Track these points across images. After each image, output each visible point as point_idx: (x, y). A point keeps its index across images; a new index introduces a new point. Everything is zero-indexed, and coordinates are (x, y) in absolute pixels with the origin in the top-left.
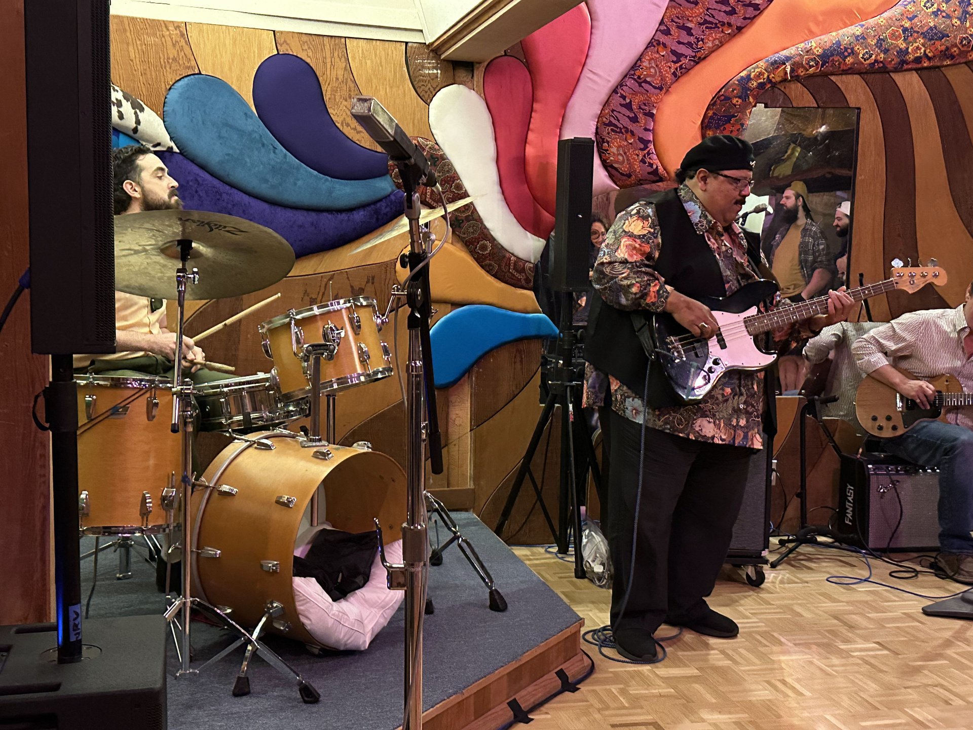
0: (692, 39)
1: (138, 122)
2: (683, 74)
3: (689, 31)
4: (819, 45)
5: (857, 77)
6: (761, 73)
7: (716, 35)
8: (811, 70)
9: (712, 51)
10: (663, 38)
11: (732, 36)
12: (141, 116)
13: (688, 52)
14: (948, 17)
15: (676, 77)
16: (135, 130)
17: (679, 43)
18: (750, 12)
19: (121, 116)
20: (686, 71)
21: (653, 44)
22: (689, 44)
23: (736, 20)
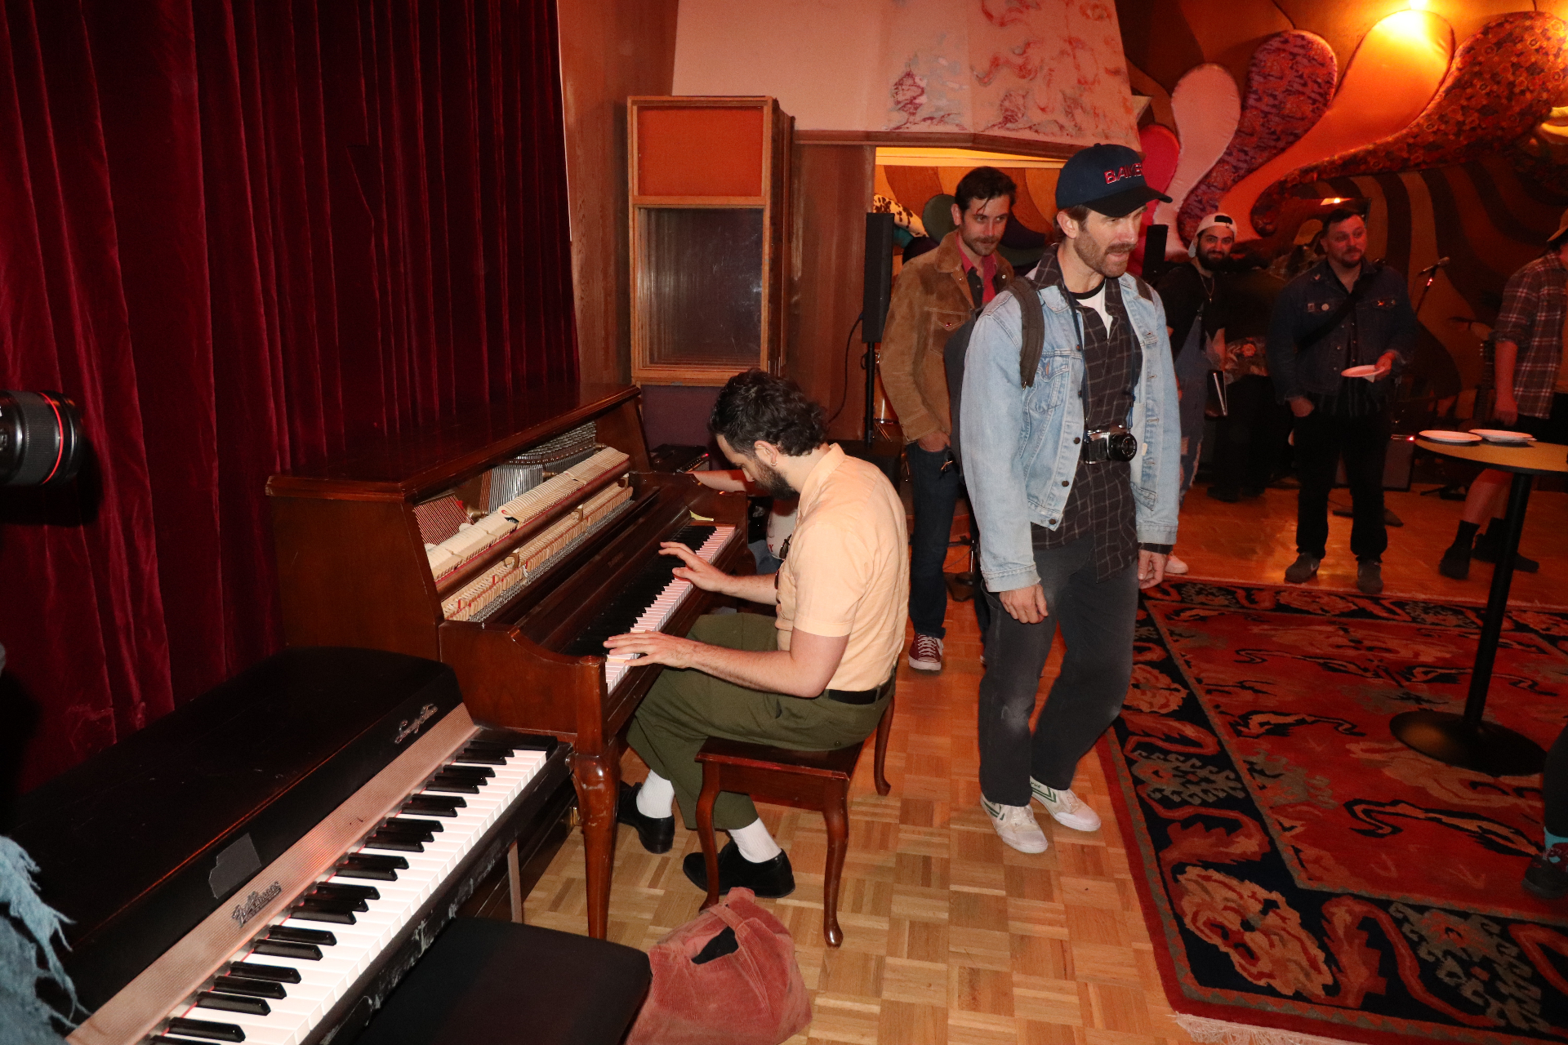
0: (1248, 158)
1: (909, 222)
2: (1239, 180)
3: (1246, 153)
4: (1340, 158)
5: (1370, 178)
6: (1295, 178)
7: (1266, 154)
8: (1333, 175)
9: (1261, 165)
10: (1228, 159)
11: (1276, 155)
12: (911, 219)
13: (1244, 166)
14: (1446, 134)
15: (1235, 182)
16: (908, 227)
17: (1238, 160)
18: (1291, 138)
19: (901, 220)
20: (1242, 178)
21: (1221, 161)
22: (1246, 161)
23: (1281, 144)
